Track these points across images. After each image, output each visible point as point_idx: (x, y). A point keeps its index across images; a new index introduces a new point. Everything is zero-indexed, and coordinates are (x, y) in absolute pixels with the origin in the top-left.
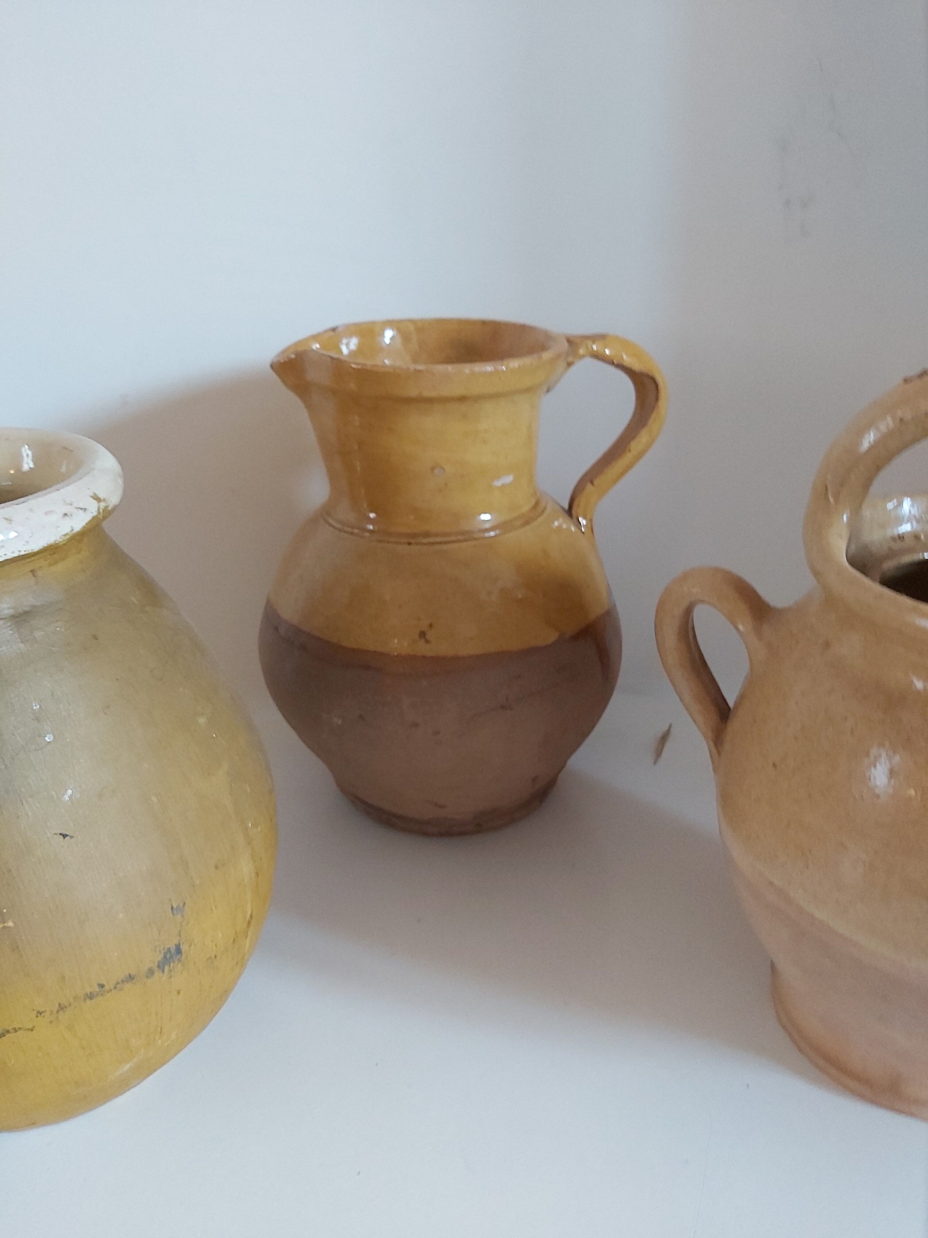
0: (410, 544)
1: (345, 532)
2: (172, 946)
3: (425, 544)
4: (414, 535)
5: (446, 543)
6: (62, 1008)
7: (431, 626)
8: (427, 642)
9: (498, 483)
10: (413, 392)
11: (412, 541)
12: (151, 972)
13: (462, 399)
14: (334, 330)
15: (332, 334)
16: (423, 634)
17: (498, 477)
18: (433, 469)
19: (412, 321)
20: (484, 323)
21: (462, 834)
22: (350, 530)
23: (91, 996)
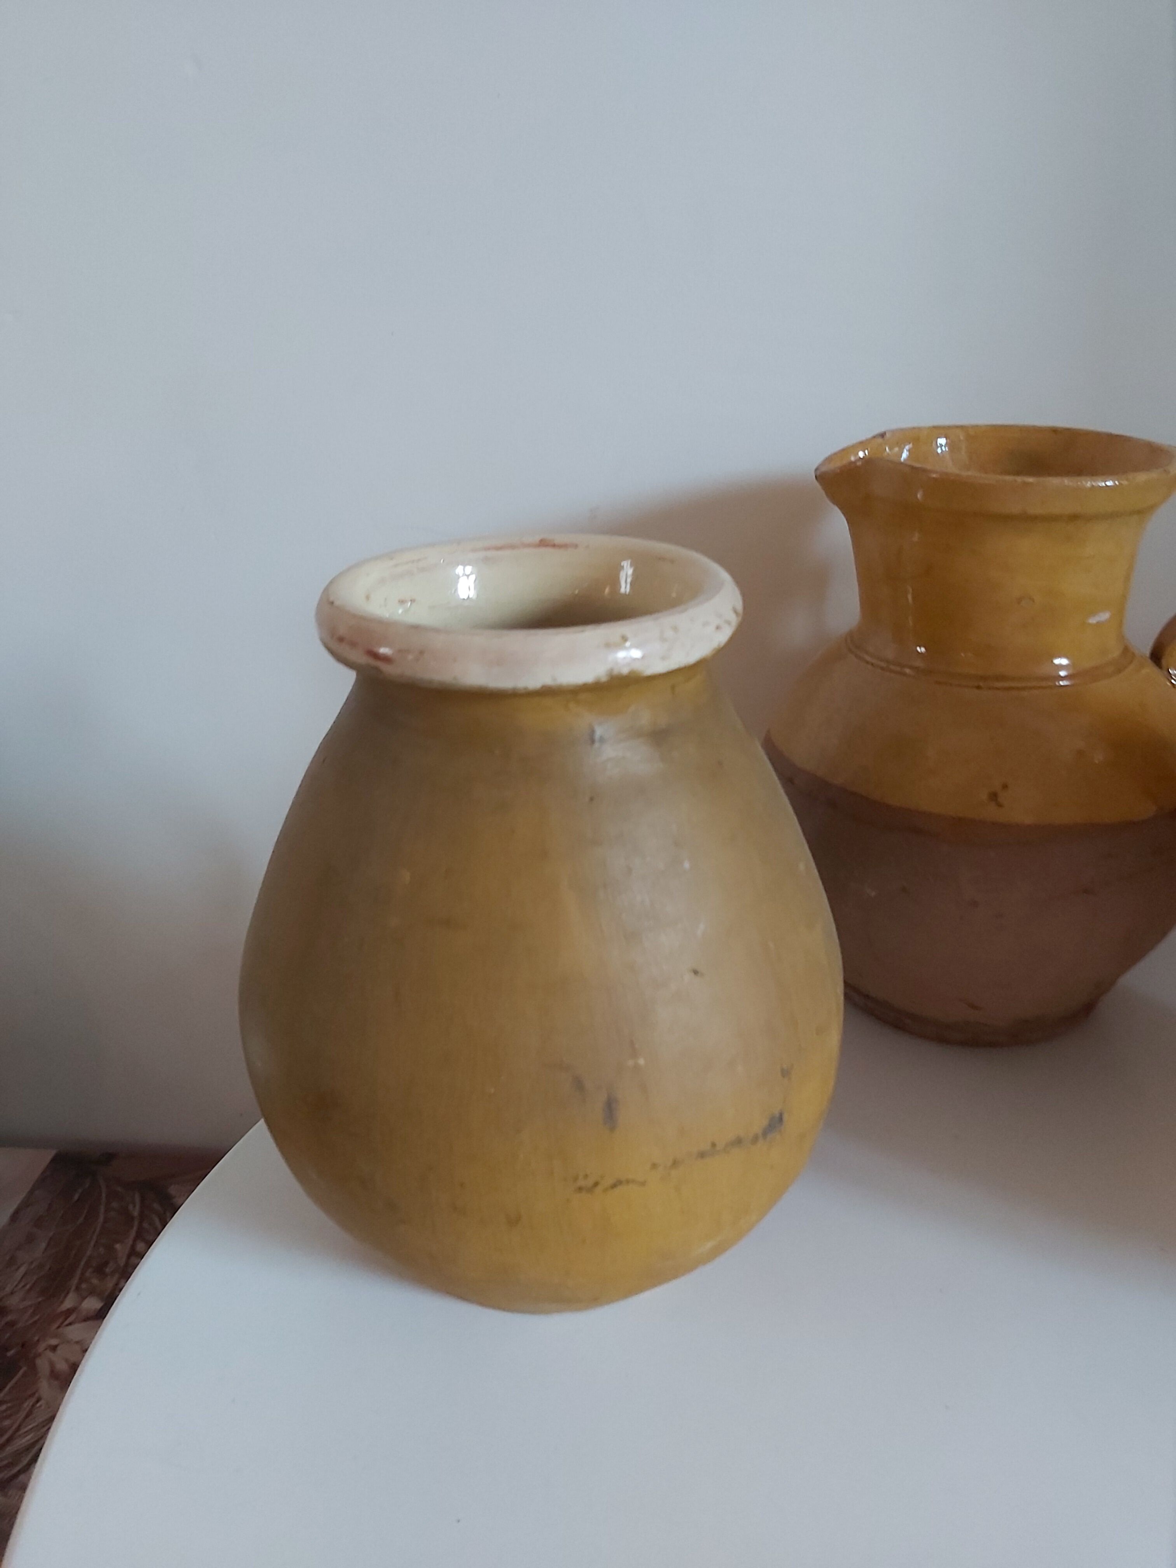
0: (978, 687)
1: (891, 671)
2: (777, 1113)
3: (998, 689)
4: (984, 678)
5: (1024, 689)
6: (675, 1164)
7: (1005, 787)
8: (1000, 805)
9: (1093, 620)
10: (1015, 508)
11: (981, 684)
12: (755, 1140)
13: (1074, 518)
14: (883, 435)
15: (880, 440)
16: (994, 797)
17: (1093, 613)
18: (1019, 600)
19: (962, 427)
20: (1055, 431)
21: (992, 1045)
22: (898, 669)
23: (702, 1155)
